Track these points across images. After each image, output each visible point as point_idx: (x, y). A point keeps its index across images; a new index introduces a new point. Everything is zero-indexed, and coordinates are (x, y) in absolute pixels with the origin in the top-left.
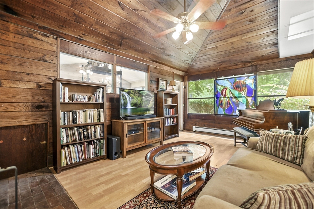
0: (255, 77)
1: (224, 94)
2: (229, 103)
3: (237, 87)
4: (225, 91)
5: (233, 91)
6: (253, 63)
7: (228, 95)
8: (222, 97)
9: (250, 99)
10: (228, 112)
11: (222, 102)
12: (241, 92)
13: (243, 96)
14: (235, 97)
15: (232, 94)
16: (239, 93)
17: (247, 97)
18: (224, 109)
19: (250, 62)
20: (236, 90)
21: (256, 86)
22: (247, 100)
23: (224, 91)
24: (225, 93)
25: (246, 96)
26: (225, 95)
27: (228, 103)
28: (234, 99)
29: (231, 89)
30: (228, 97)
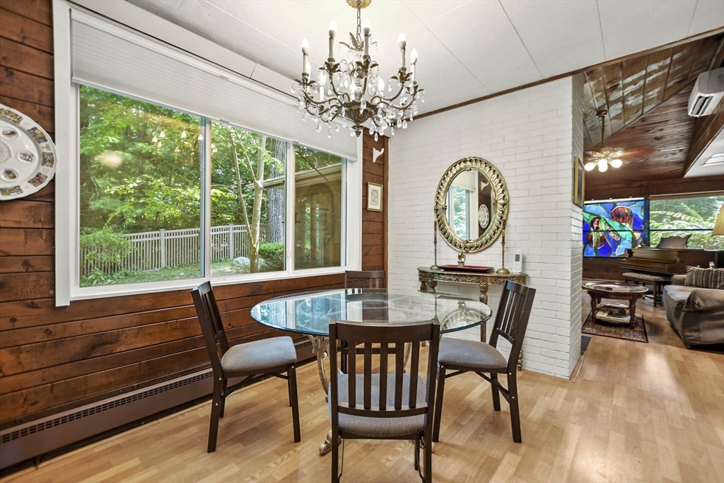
0: (645, 203)
1: (595, 226)
2: (605, 240)
3: (617, 216)
4: (598, 222)
5: (611, 223)
6: (643, 182)
7: (603, 226)
8: (592, 229)
9: (638, 235)
10: (603, 253)
11: (592, 238)
12: (624, 224)
13: (626, 229)
14: (614, 231)
15: (609, 226)
16: (621, 226)
17: (634, 230)
18: (595, 248)
19: (638, 181)
20: (616, 221)
21: (647, 216)
22: (634, 236)
23: (596, 222)
24: (598, 224)
25: (631, 230)
26: (598, 228)
27: (602, 240)
28: (612, 234)
29: (607, 219)
30: (602, 231)
